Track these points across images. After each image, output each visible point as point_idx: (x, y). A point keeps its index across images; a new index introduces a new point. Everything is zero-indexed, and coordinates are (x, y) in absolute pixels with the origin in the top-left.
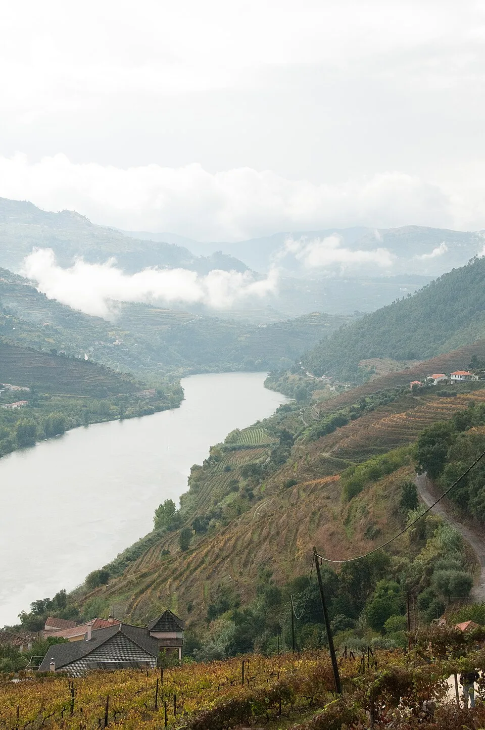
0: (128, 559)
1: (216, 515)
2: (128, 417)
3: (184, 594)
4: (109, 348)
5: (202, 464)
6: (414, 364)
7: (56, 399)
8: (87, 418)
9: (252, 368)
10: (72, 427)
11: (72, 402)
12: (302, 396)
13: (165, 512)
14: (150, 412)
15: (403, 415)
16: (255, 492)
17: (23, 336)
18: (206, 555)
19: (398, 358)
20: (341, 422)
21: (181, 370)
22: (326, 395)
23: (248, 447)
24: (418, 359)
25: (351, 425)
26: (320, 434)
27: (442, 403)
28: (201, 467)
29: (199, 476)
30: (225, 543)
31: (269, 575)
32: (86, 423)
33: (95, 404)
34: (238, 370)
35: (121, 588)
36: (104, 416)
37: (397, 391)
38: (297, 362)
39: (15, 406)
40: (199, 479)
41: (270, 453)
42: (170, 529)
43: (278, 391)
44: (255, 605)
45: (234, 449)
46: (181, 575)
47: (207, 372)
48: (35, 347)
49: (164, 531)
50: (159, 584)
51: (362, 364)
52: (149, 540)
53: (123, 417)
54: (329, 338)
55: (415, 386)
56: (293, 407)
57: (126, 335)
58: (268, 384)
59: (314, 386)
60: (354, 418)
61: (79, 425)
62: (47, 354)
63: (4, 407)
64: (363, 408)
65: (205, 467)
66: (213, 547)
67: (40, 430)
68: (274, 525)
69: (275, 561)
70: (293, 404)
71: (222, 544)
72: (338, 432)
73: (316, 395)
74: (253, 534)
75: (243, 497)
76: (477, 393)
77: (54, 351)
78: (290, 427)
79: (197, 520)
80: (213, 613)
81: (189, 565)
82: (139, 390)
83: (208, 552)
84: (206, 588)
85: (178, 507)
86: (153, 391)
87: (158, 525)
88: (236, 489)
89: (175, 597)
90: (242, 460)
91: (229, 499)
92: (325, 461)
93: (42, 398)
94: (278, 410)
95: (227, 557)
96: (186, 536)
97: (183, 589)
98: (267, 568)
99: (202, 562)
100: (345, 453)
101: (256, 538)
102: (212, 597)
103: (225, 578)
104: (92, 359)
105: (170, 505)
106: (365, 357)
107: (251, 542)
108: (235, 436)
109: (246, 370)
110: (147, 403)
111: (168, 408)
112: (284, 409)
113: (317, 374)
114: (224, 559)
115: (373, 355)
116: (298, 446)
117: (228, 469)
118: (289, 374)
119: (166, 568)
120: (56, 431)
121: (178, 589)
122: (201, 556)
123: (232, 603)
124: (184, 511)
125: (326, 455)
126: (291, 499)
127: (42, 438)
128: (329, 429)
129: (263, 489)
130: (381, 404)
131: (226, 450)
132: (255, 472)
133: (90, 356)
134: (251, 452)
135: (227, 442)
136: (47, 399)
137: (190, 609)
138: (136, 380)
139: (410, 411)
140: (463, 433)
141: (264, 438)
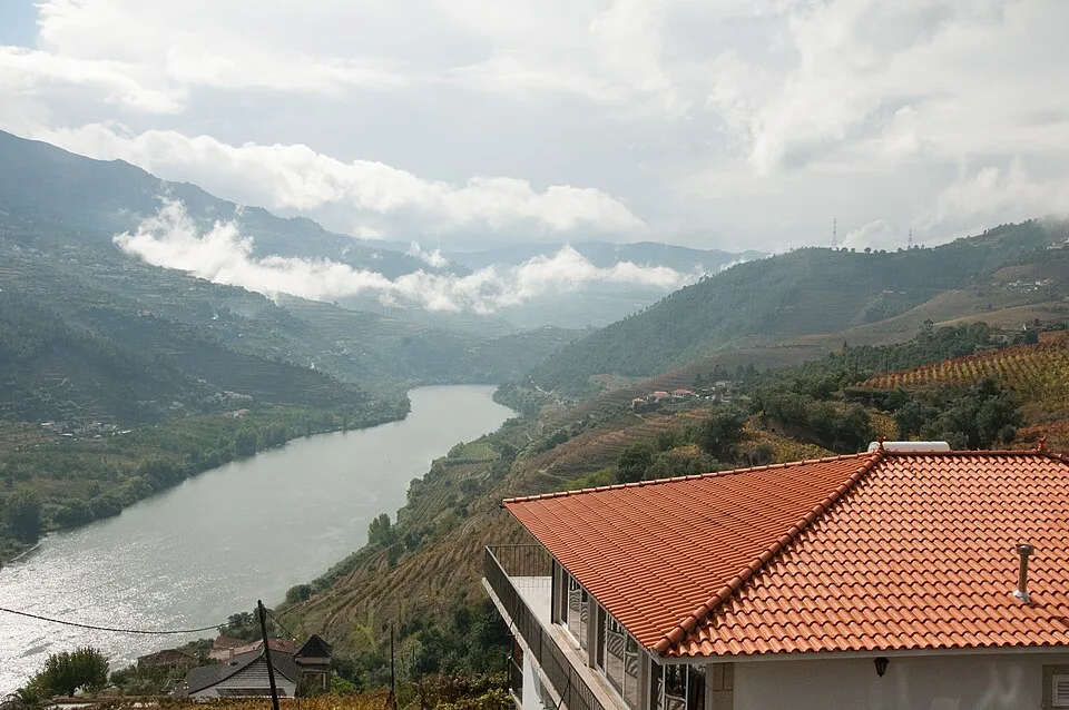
0: (339, 574)
1: (429, 531)
2: (352, 428)
3: (380, 611)
4: (337, 357)
5: (422, 478)
6: (642, 381)
7: (279, 408)
8: (310, 429)
9: (480, 380)
10: (294, 436)
11: (294, 412)
12: (529, 411)
13: (380, 527)
14: (374, 424)
15: (621, 433)
16: (469, 508)
17: (249, 343)
18: (408, 573)
19: (628, 374)
20: (562, 438)
21: (409, 381)
22: (554, 410)
23: (471, 462)
24: (648, 376)
25: (571, 442)
26: (540, 450)
27: (660, 421)
28: (420, 481)
29: (419, 491)
30: (428, 561)
31: (464, 595)
32: (309, 435)
33: (318, 414)
34: (468, 383)
35: (320, 604)
36: (328, 427)
37: (619, 408)
38: (527, 376)
39: (236, 414)
40: (418, 493)
41: (491, 468)
42: (384, 544)
43: (507, 405)
44: (444, 626)
45: (458, 463)
46: (380, 592)
47: (435, 384)
48: (261, 355)
49: (377, 546)
50: (357, 602)
51: (592, 378)
52: (362, 554)
53: (346, 429)
54: (560, 351)
55: (637, 403)
56: (520, 421)
57: (355, 344)
58: (497, 398)
59: (542, 400)
60: (575, 434)
61: (299, 436)
62: (271, 362)
63: (226, 414)
64: (584, 424)
65: (425, 482)
66: (415, 564)
67: (260, 439)
68: (477, 543)
69: (471, 581)
70: (521, 418)
71: (424, 562)
72: (559, 448)
73: (545, 410)
74: (455, 552)
75: (457, 513)
76: (695, 411)
77: (279, 359)
78: (515, 443)
79: (409, 536)
80: (405, 633)
81: (390, 582)
82: (363, 400)
83: (410, 570)
84: (403, 607)
85: (393, 521)
86: (379, 402)
87: (372, 540)
88: (451, 505)
89: (371, 615)
90: (461, 476)
91: (444, 515)
92: (541, 477)
93: (264, 407)
94: (505, 424)
95: (427, 574)
96: (397, 552)
97: (380, 606)
98: (463, 588)
99: (403, 579)
100: (561, 470)
101: (458, 557)
102: (407, 615)
103: (422, 597)
104: (319, 369)
105: (385, 518)
106: (595, 373)
107: (453, 560)
108: (458, 450)
109: (475, 383)
110: (372, 415)
111: (393, 420)
112: (510, 424)
113: (546, 388)
114: (423, 578)
115: (603, 371)
116: (520, 462)
117: (448, 484)
118: (518, 388)
119: (368, 585)
120: (277, 441)
121: (375, 606)
122: (402, 574)
123: (424, 622)
124: (400, 526)
125: (541, 471)
126: (501, 517)
127: (261, 449)
128: (551, 445)
129: (478, 505)
130: (603, 420)
131: (448, 464)
132: (471, 488)
133: (316, 366)
134: (475, 466)
135: (450, 456)
136: (269, 407)
137: (385, 628)
138: (362, 391)
139: (629, 429)
140: (664, 453)
141: (489, 453)
